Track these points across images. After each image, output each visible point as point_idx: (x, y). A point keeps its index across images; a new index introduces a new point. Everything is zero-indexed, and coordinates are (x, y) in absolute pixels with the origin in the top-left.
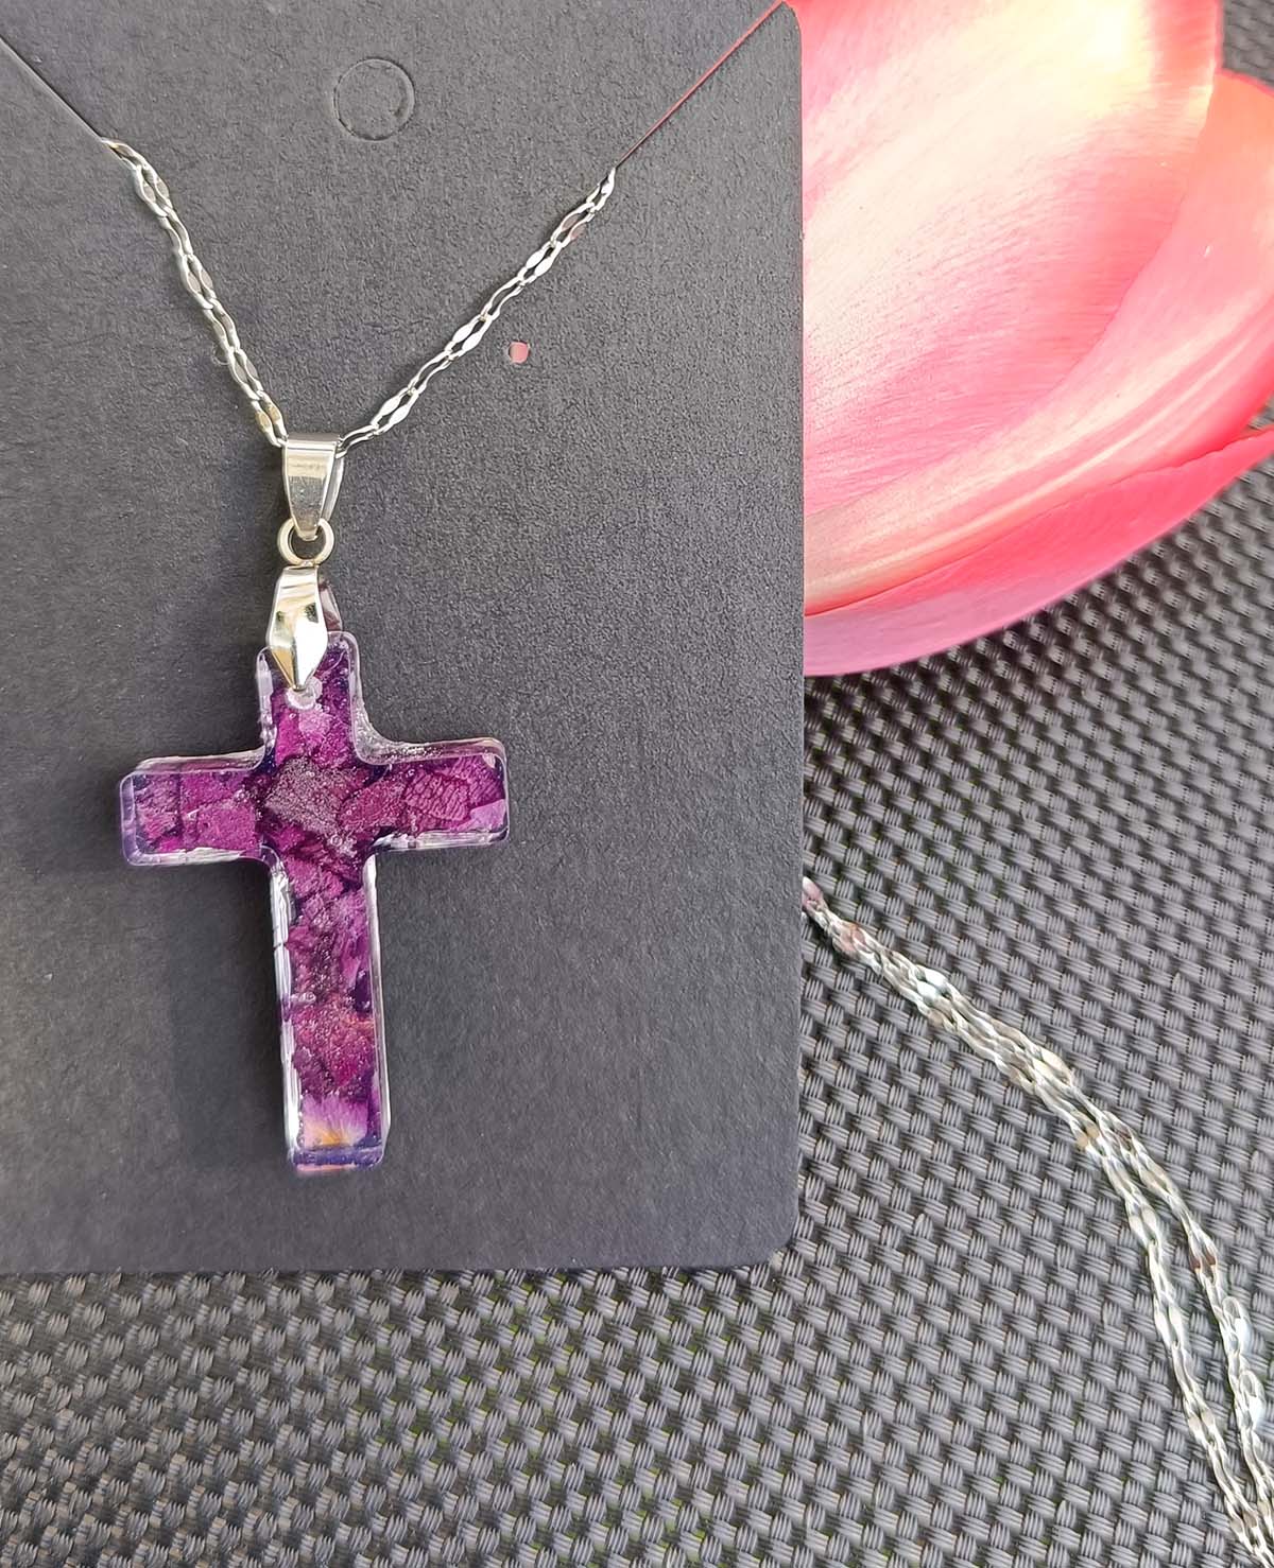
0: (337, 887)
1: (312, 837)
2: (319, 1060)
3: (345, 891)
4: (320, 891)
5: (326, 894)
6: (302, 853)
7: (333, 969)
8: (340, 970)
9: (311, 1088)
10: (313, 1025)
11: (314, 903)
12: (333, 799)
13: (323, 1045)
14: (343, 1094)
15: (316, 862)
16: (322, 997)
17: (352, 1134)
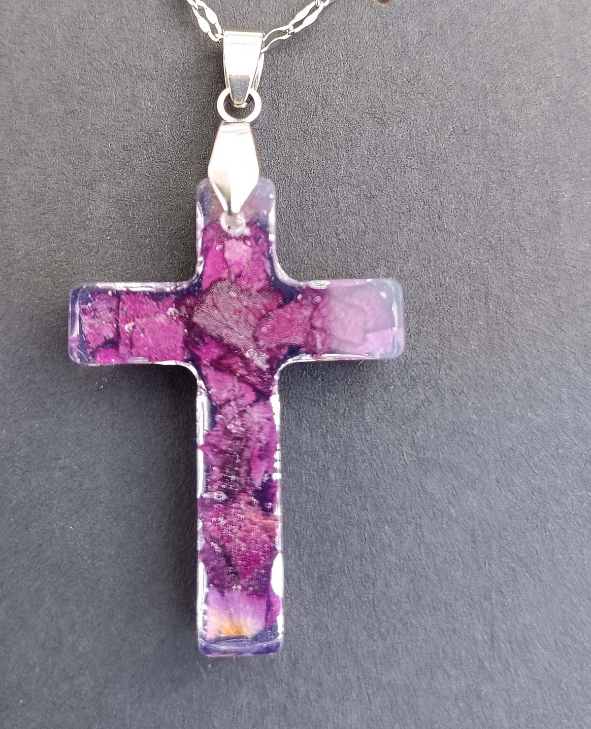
0: (251, 396)
1: (231, 350)
2: (225, 556)
3: (257, 401)
4: (235, 400)
5: (240, 402)
6: (221, 365)
7: (243, 470)
8: (249, 472)
9: (218, 583)
10: (222, 522)
11: (230, 410)
12: (251, 317)
13: (229, 540)
14: (245, 589)
15: (232, 373)
16: (232, 496)
17: (251, 625)
